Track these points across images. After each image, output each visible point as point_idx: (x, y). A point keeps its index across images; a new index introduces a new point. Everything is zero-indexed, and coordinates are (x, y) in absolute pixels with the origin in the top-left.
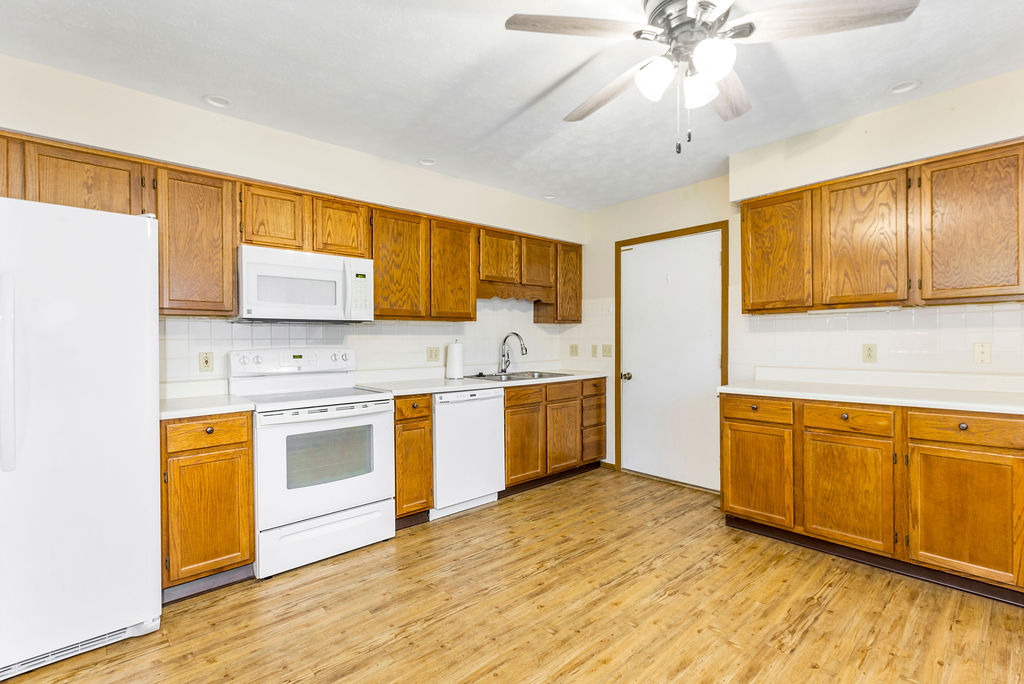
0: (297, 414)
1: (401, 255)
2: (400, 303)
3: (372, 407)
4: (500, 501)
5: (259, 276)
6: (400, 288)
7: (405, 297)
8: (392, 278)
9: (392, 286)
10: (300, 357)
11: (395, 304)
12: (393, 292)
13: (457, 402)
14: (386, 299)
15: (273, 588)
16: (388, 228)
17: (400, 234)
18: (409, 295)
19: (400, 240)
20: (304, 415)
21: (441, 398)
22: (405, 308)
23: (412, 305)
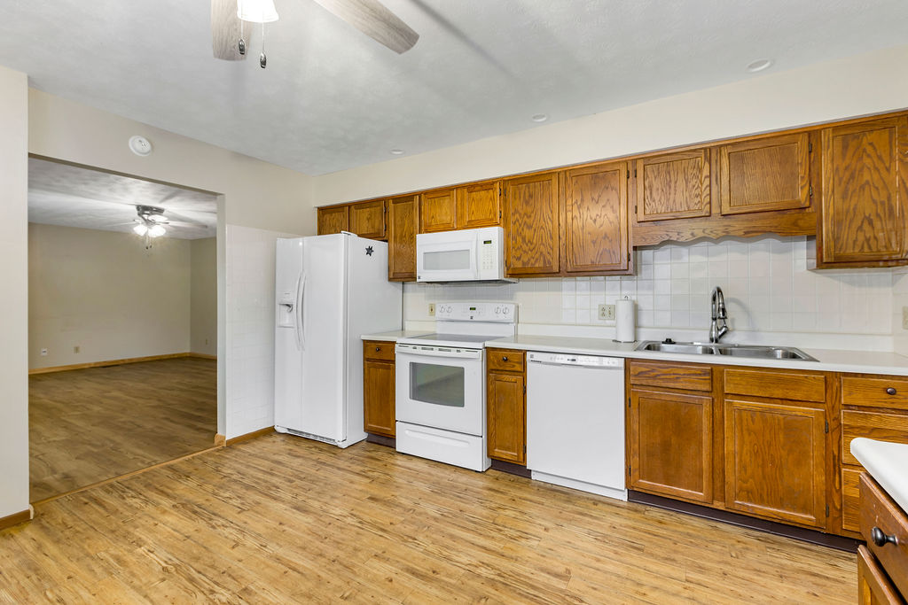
0: (415, 348)
1: (533, 215)
2: (533, 261)
3: (464, 353)
4: (631, 505)
5: (425, 253)
6: (532, 247)
7: (537, 255)
8: (524, 239)
9: (524, 246)
10: (475, 309)
11: (528, 262)
12: (525, 252)
13: (546, 363)
14: (519, 259)
15: (400, 461)
16: (520, 193)
17: (531, 196)
18: (541, 253)
19: (532, 202)
20: (419, 350)
21: (532, 356)
22: (537, 265)
23: (545, 262)
